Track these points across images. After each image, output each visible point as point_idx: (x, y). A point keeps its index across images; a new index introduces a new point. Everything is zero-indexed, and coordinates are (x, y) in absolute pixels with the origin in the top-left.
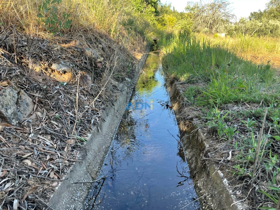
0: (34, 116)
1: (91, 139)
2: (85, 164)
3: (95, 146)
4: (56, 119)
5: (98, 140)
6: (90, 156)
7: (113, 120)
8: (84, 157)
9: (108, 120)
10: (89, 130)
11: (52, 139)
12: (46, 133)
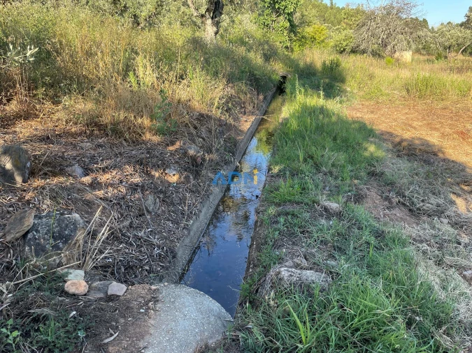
0: (160, 210)
1: (193, 224)
2: (189, 237)
3: (194, 228)
4: (173, 212)
5: (197, 224)
6: (192, 233)
7: (208, 210)
8: (189, 233)
9: (204, 210)
10: (191, 218)
11: (172, 223)
12: (169, 220)
